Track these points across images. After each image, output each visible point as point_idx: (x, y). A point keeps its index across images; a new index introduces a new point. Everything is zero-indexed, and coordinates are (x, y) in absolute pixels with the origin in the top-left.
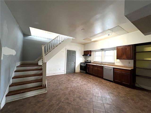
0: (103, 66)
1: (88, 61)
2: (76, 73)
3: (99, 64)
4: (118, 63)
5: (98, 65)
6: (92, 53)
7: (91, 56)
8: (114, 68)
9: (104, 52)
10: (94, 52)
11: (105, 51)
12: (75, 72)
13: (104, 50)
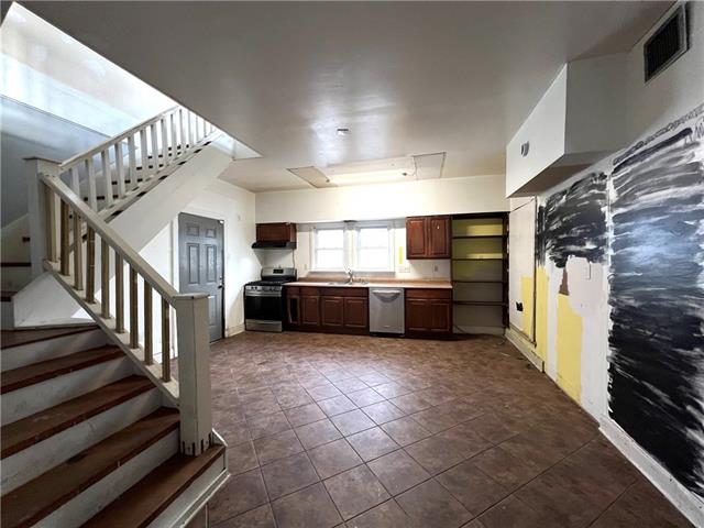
0: (367, 289)
1: (281, 271)
2: (229, 337)
3: (339, 281)
4: (408, 273)
5: (336, 285)
6: (298, 234)
7: (295, 251)
8: (406, 289)
9: (354, 232)
10: (310, 230)
11: (359, 229)
12: (226, 334)
13: (356, 225)
